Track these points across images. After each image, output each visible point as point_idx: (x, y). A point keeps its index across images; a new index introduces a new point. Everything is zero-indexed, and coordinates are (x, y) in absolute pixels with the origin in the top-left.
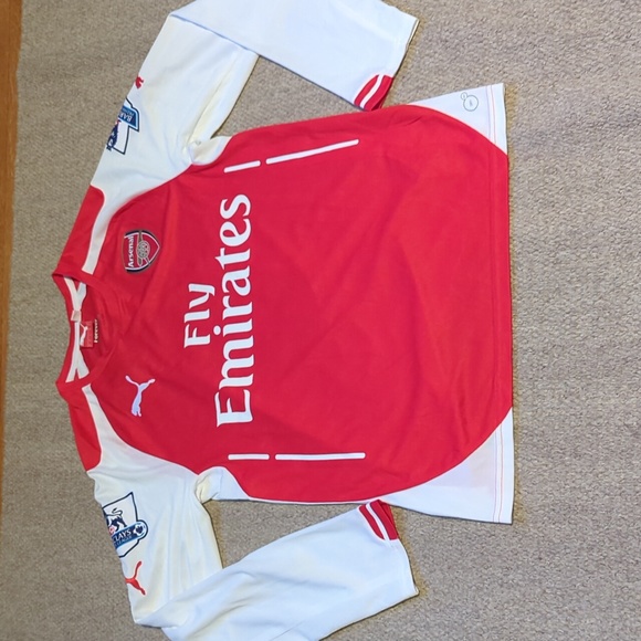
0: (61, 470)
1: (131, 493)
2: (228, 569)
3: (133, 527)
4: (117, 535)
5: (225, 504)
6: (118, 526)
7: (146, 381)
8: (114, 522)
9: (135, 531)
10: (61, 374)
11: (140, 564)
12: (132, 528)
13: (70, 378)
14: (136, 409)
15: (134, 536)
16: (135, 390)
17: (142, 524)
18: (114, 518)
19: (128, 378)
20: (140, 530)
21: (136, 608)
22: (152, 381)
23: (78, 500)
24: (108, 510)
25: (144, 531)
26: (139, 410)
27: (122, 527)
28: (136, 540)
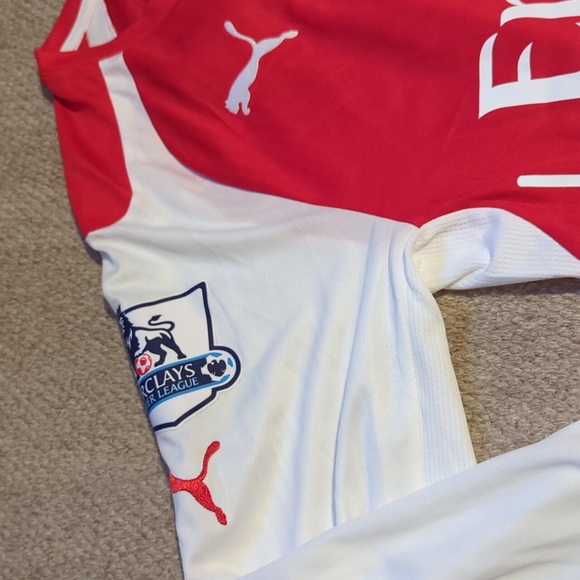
0: (11, 244)
1: (202, 286)
2: (492, 464)
3: (201, 361)
4: (160, 374)
5: (486, 303)
6: (163, 355)
7: (277, 34)
8: (153, 346)
9: (205, 370)
10: (51, 35)
11: (214, 447)
12: (199, 363)
13: (71, 44)
14: (238, 96)
15: (204, 381)
16: (246, 52)
17: (225, 356)
18: (152, 335)
19: (229, 27)
20: (218, 368)
21: (199, 557)
22: (292, 34)
23: (47, 309)
24: (138, 318)
25: (230, 371)
26: (246, 97)
27: (171, 357)
28: (206, 392)
